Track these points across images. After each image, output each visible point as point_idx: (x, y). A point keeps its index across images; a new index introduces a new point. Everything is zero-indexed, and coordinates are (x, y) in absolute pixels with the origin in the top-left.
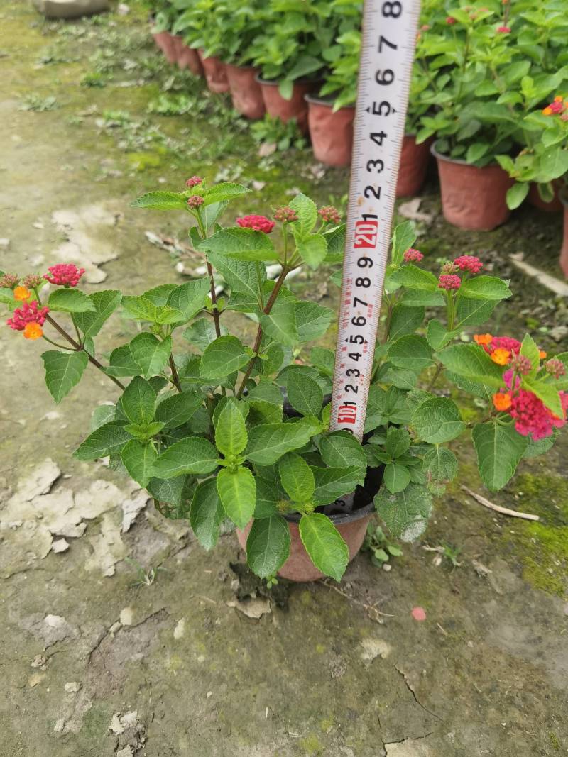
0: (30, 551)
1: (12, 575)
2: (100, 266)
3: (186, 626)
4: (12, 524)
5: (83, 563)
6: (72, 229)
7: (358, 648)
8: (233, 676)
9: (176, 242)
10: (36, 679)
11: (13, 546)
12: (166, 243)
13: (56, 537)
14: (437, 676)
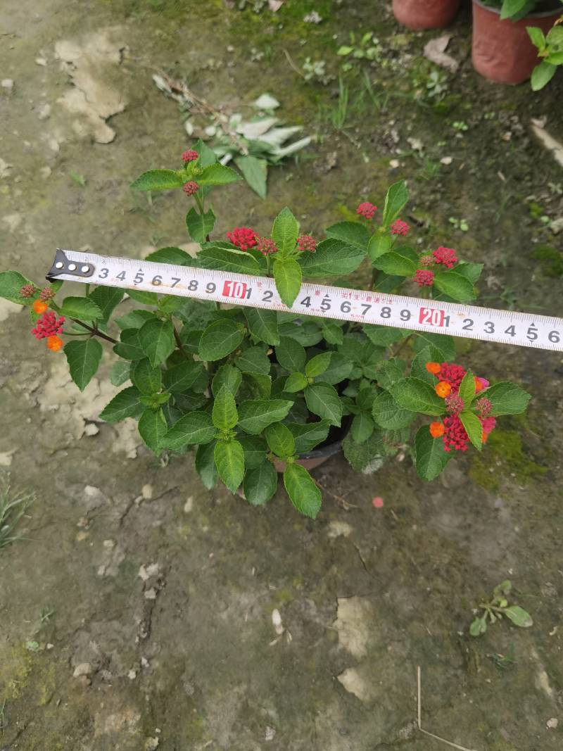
0: (68, 432)
1: (55, 452)
2: (109, 120)
3: (193, 502)
4: (51, 407)
5: (111, 446)
6: (76, 68)
7: (327, 528)
8: (229, 543)
9: (185, 90)
10: (81, 537)
11: (54, 426)
12: (175, 91)
13: (87, 422)
14: (384, 552)
